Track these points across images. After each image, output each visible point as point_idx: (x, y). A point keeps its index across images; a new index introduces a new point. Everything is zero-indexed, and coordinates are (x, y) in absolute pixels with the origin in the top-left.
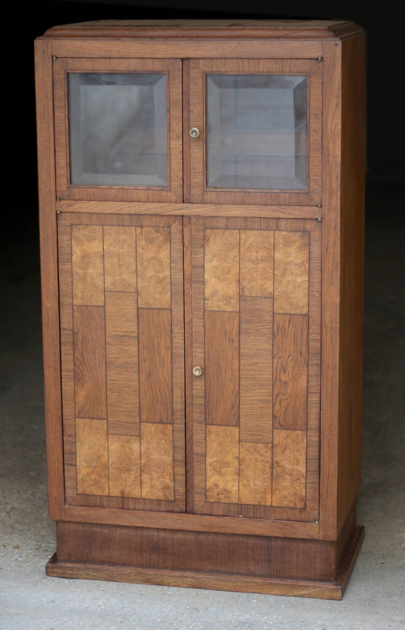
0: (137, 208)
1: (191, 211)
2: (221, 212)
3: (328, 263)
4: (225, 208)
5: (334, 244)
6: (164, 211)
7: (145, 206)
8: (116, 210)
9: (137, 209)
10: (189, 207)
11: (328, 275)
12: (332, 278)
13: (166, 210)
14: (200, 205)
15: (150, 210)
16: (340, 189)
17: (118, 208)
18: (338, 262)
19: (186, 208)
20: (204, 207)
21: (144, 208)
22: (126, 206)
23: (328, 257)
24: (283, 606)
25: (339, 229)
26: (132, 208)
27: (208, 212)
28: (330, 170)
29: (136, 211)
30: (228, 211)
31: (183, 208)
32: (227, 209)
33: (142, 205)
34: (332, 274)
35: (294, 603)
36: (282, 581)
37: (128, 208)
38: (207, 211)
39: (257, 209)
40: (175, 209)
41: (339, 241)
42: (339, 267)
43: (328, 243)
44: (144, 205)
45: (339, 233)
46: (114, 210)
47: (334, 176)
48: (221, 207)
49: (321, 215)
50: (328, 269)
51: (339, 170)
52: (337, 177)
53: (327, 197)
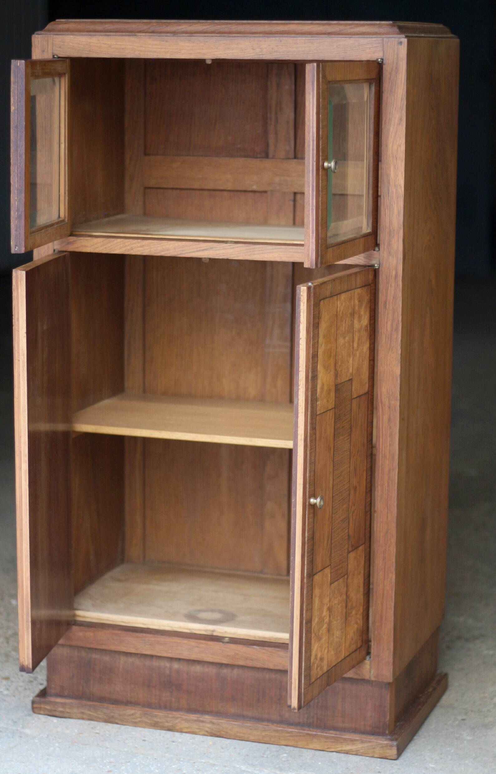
0: (152, 248)
1: (218, 252)
2: (254, 254)
3: (387, 323)
5: (394, 297)
6: (184, 252)
7: (162, 245)
8: (126, 250)
9: (152, 249)
10: (215, 248)
11: (386, 339)
12: (391, 341)
13: (188, 251)
14: (229, 246)
15: (168, 250)
16: (402, 227)
17: (129, 248)
18: (398, 321)
19: (211, 248)
20: (233, 248)
21: (160, 248)
22: (139, 245)
23: (386, 314)
24: (320, 763)
25: (400, 278)
26: (146, 248)
27: (238, 254)
28: (390, 203)
29: (150, 251)
30: (263, 253)
31: (208, 248)
32: (261, 250)
33: (158, 244)
34: (391, 336)
35: (335, 760)
36: (322, 732)
37: (141, 247)
38: (237, 253)
39: (299, 251)
40: (198, 249)
41: (400, 295)
42: (400, 328)
43: (386, 296)
44: (160, 244)
45: (400, 283)
46: (124, 249)
47: (396, 211)
48: (254, 248)
49: (378, 260)
50: (387, 330)
51: (401, 204)
52: (399, 212)
53: (386, 237)
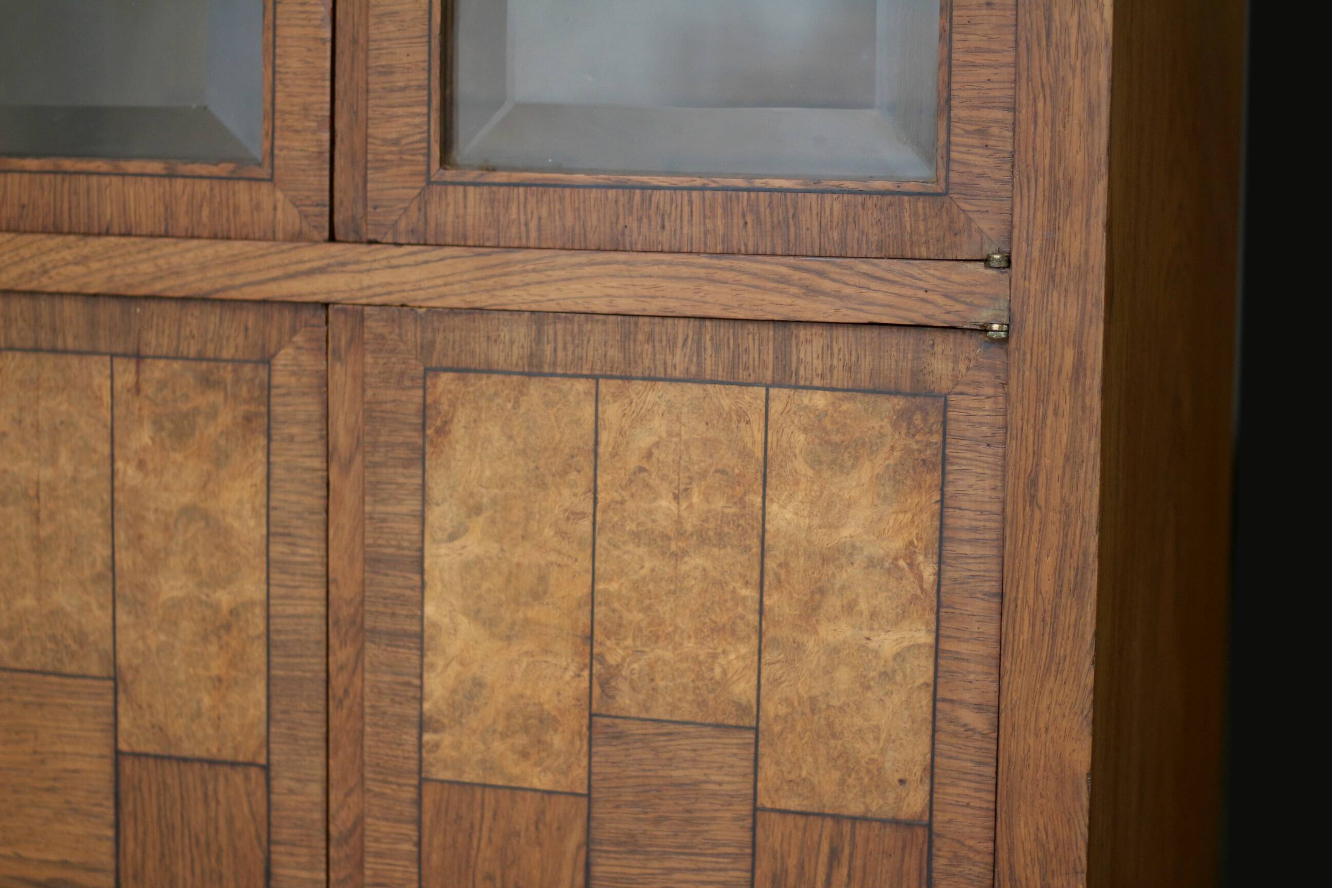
0: (116, 266)
1: (366, 280)
2: (506, 287)
3: (1038, 561)
4: (529, 267)
5: (1067, 458)
6: (238, 281)
7: (154, 253)
8: (21, 276)
9: (118, 271)
10: (357, 262)
11: (1033, 625)
12: (1054, 635)
13: (251, 278)
14: (410, 254)
15: (177, 273)
16: (1104, 170)
17: (33, 266)
18: (1085, 554)
19: (343, 264)
20: (426, 262)
21: (147, 268)
22: (67, 255)
23: (1036, 527)
25: (1094, 381)
26: (94, 265)
27: (445, 285)
28: (1056, 71)
29: (111, 278)
30: (540, 283)
31: (329, 265)
32: (534, 271)
33: (139, 252)
34: (1055, 616)
37: (77, 263)
38: (439, 282)
39: (685, 271)
40: (293, 269)
41: (1093, 446)
42: (1092, 582)
43: (1037, 454)
44: (148, 250)
45: (1095, 402)
46: (15, 272)
47: (1078, 106)
48: (508, 263)
49: (1003, 304)
50: (1037, 591)
51: (1102, 75)
52: (1091, 110)
53: (1039, 214)
